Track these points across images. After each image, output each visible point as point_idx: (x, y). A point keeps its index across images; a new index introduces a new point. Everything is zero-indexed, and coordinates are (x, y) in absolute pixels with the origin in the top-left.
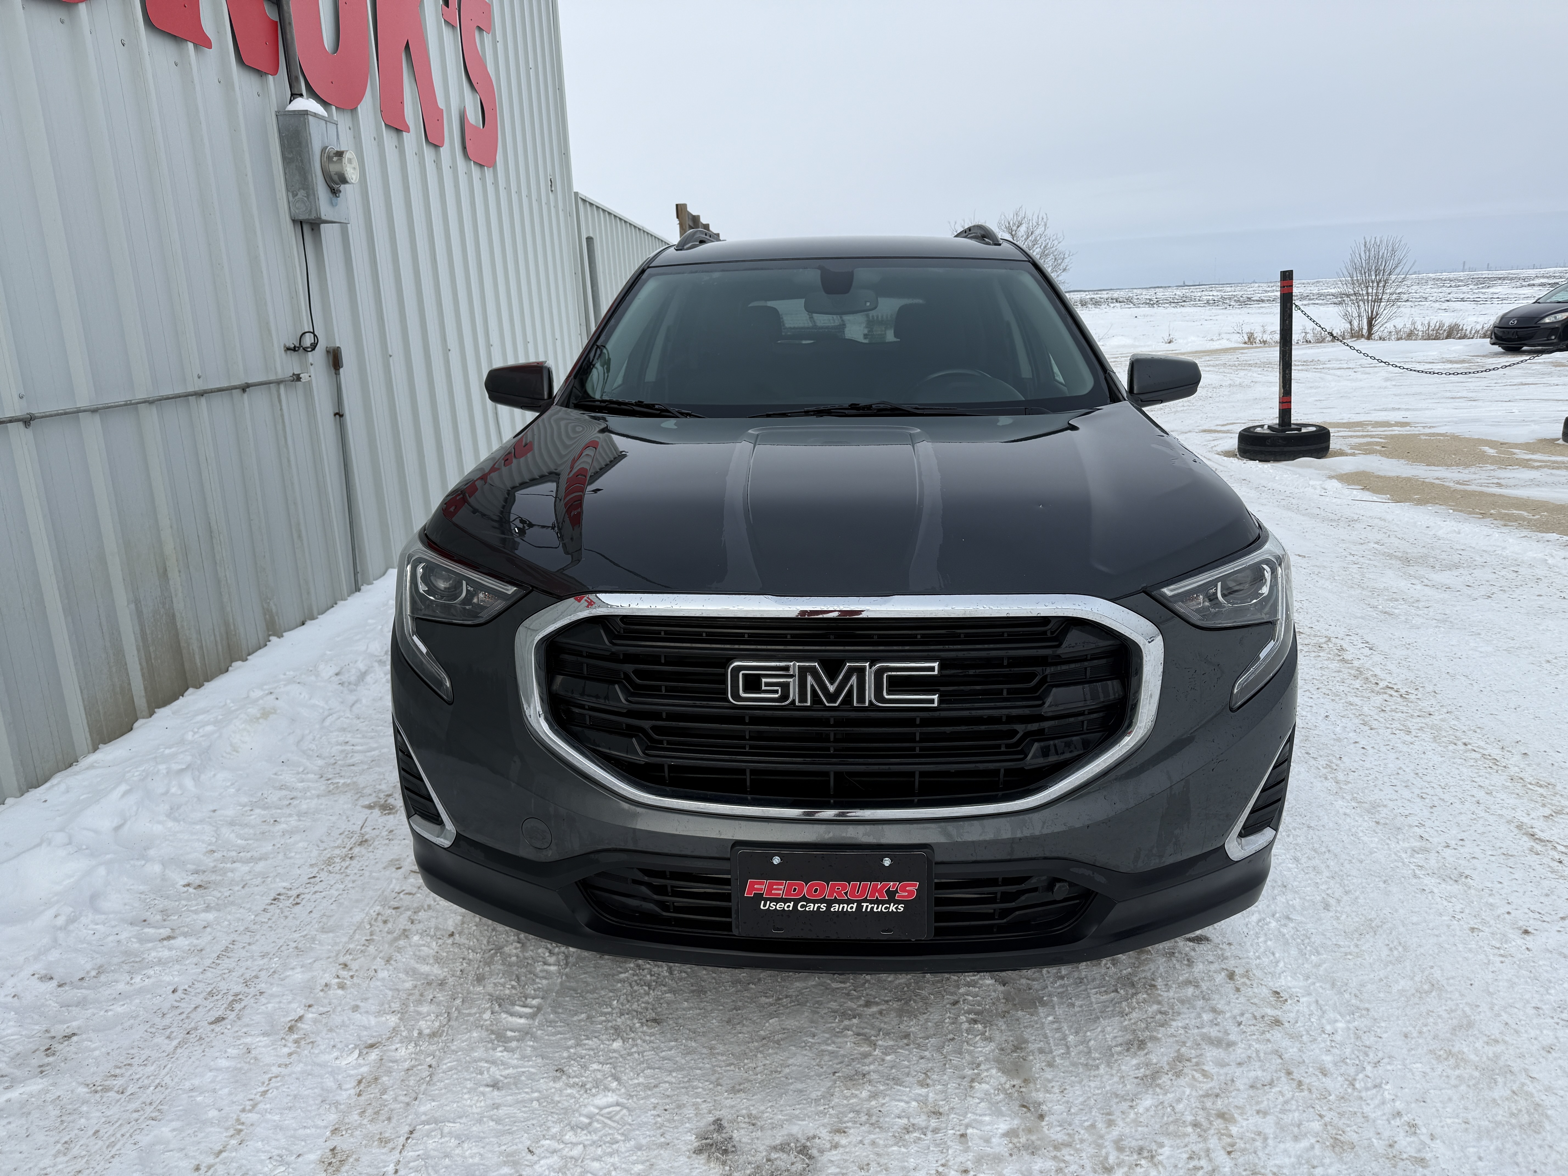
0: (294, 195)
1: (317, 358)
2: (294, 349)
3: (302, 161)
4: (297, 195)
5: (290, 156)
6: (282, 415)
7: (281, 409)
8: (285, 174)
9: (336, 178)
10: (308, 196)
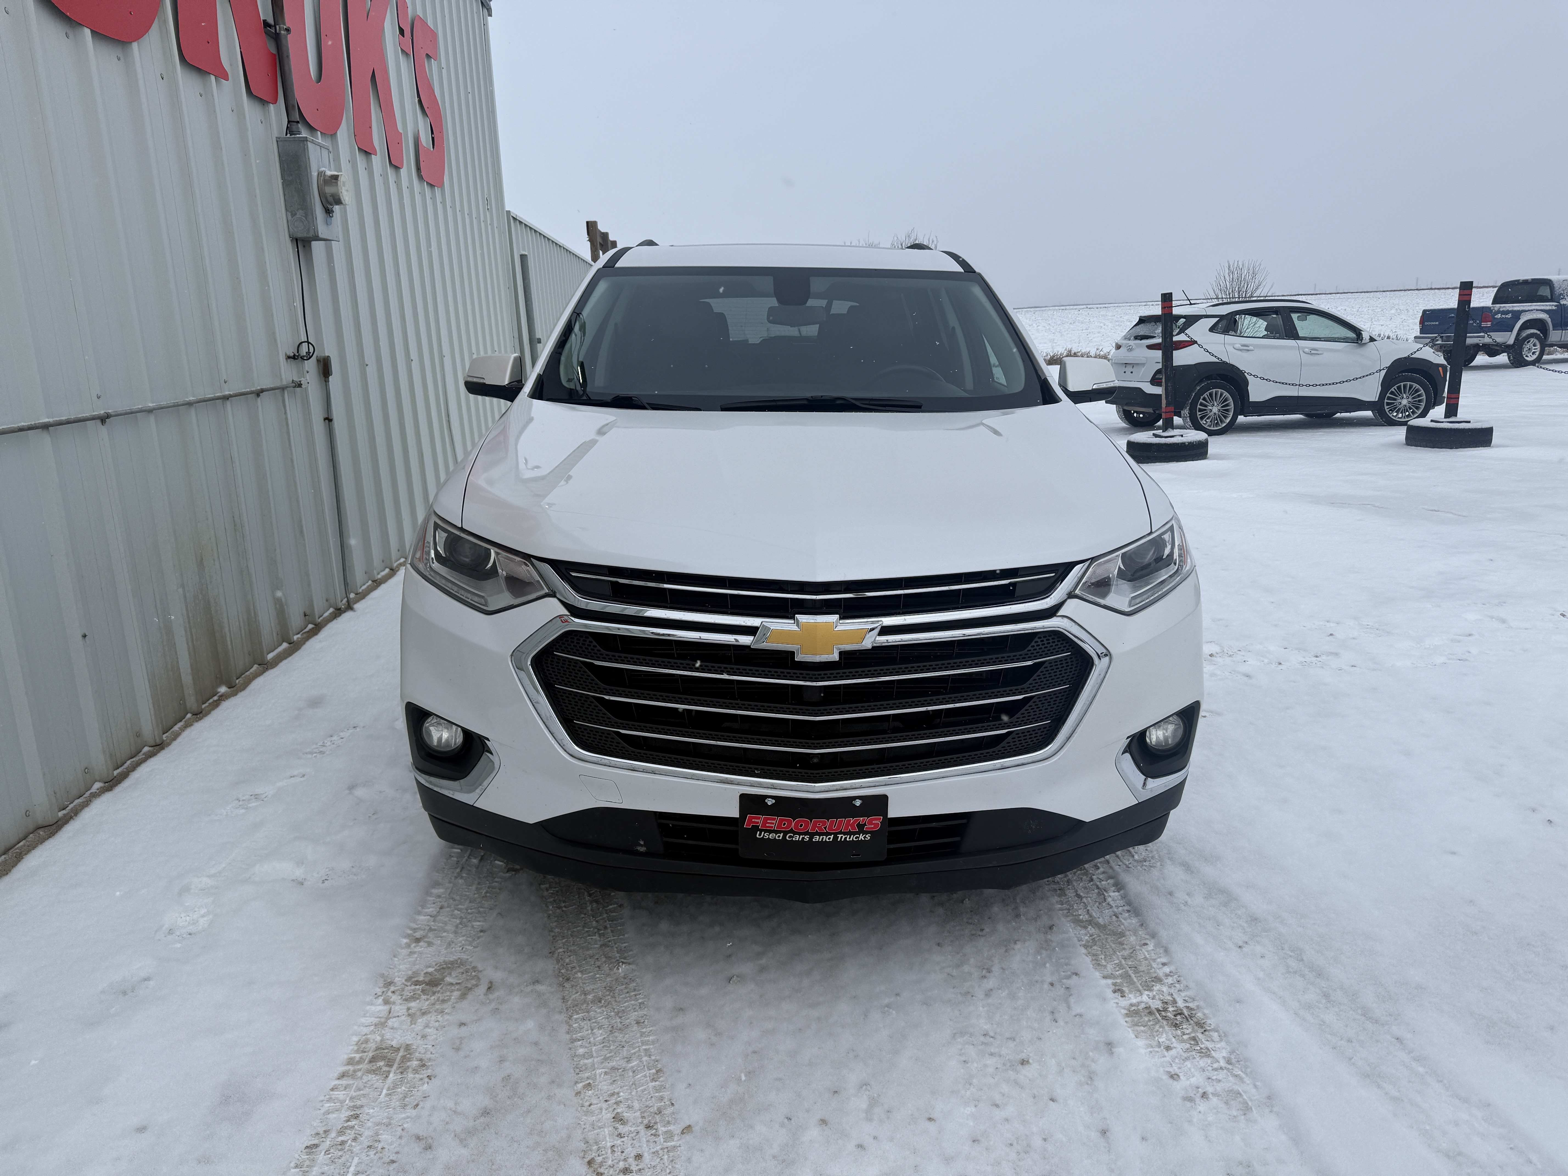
0: (293, 215)
1: (311, 365)
2: (294, 357)
3: (301, 184)
4: (296, 214)
5: (290, 179)
6: (287, 419)
7: (286, 413)
8: (284, 195)
9: (331, 199)
10: (306, 216)
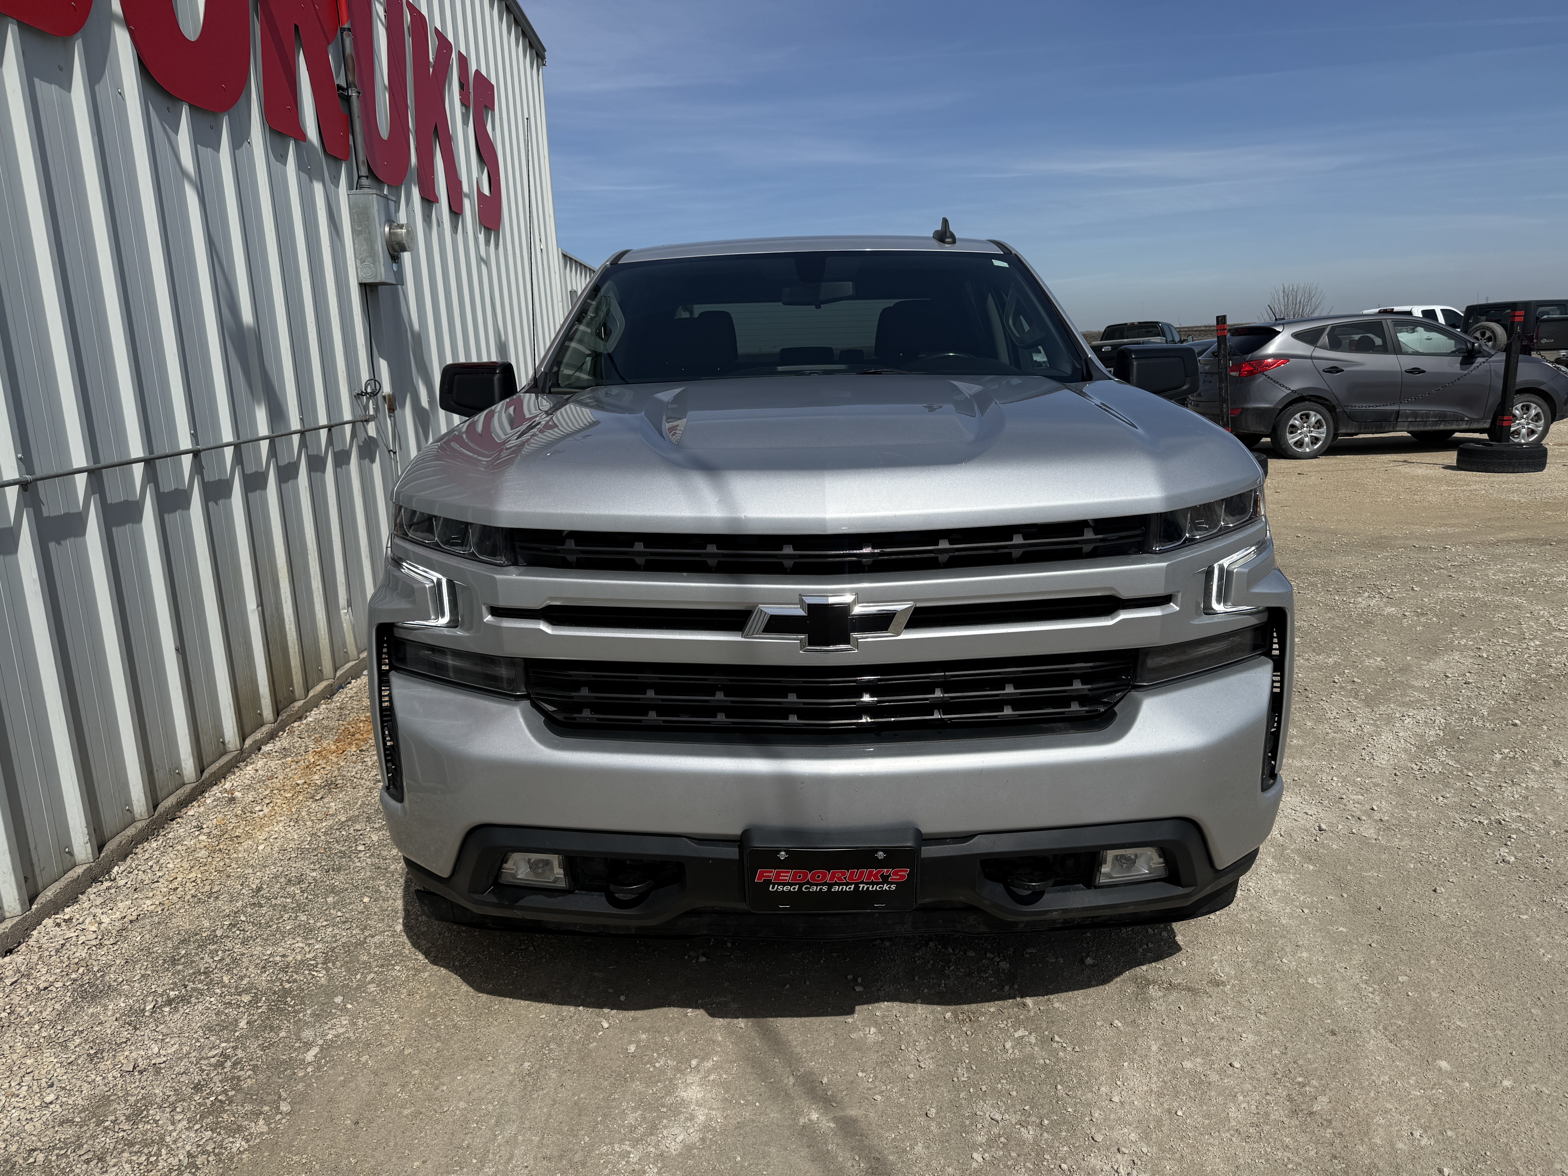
0: (362, 261)
1: (377, 401)
2: (362, 394)
3: (369, 233)
4: (364, 262)
5: (360, 229)
6: (355, 451)
7: (354, 446)
8: (354, 244)
9: (397, 247)
10: (374, 263)
